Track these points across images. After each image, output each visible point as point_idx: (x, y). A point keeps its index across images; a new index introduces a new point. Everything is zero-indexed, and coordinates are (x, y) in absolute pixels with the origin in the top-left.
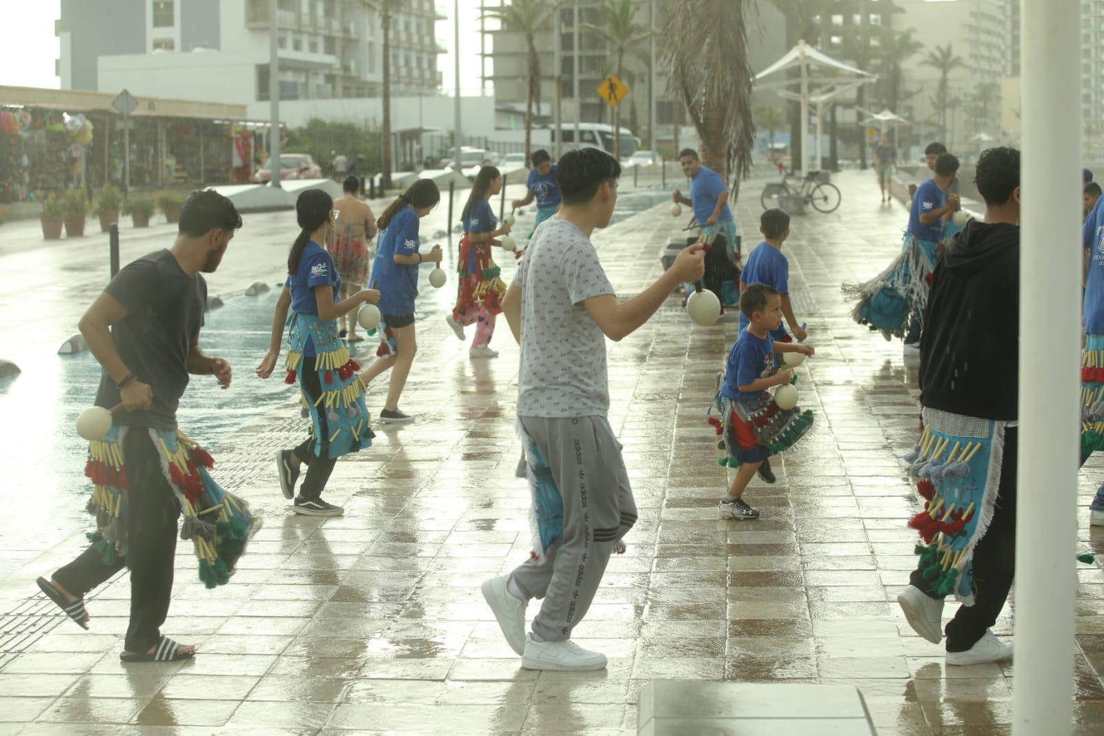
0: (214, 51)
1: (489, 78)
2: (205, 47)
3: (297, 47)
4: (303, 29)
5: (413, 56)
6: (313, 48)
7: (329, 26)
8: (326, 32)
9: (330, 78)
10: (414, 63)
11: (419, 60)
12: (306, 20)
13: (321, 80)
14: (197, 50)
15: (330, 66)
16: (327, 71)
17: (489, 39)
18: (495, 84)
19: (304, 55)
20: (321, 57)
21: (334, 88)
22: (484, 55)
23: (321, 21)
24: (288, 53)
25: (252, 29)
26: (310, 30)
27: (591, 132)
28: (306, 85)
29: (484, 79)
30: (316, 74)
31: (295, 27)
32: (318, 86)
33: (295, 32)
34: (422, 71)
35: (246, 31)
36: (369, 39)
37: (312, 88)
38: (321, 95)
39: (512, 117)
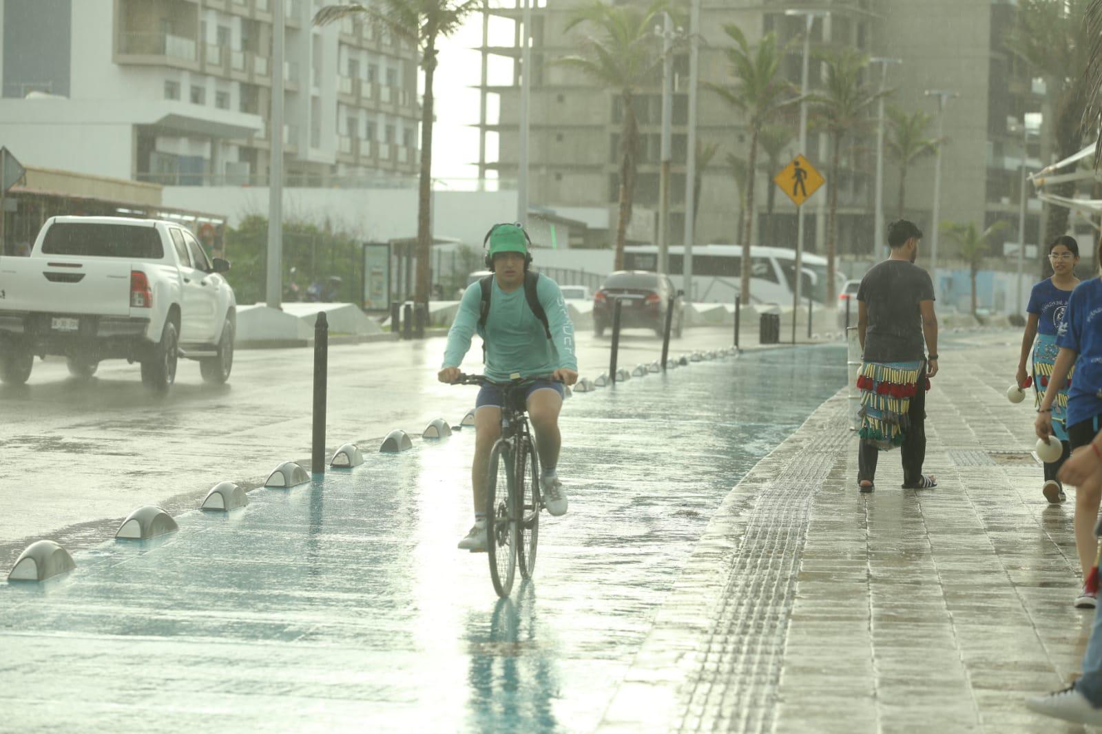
0: (63, 98)
1: (492, 166)
2: (47, 91)
3: (197, 97)
4: (209, 69)
5: (381, 122)
6: (222, 101)
7: (248, 67)
8: (244, 77)
9: (249, 154)
10: (381, 135)
11: (390, 131)
12: (213, 54)
13: (233, 155)
14: (33, 95)
15: (248, 132)
16: (244, 142)
17: (494, 100)
18: (500, 174)
19: (208, 112)
20: (233, 117)
21: (253, 170)
22: (484, 127)
23: (237, 59)
24: (184, 107)
25: (125, 66)
26: (220, 72)
27: (766, 261)
28: (213, 160)
29: (484, 166)
30: (227, 145)
31: (196, 66)
32: (228, 164)
33: (194, 73)
34: (394, 150)
35: (115, 67)
36: (313, 91)
37: (221, 169)
38: (231, 179)
39: (553, 228)
